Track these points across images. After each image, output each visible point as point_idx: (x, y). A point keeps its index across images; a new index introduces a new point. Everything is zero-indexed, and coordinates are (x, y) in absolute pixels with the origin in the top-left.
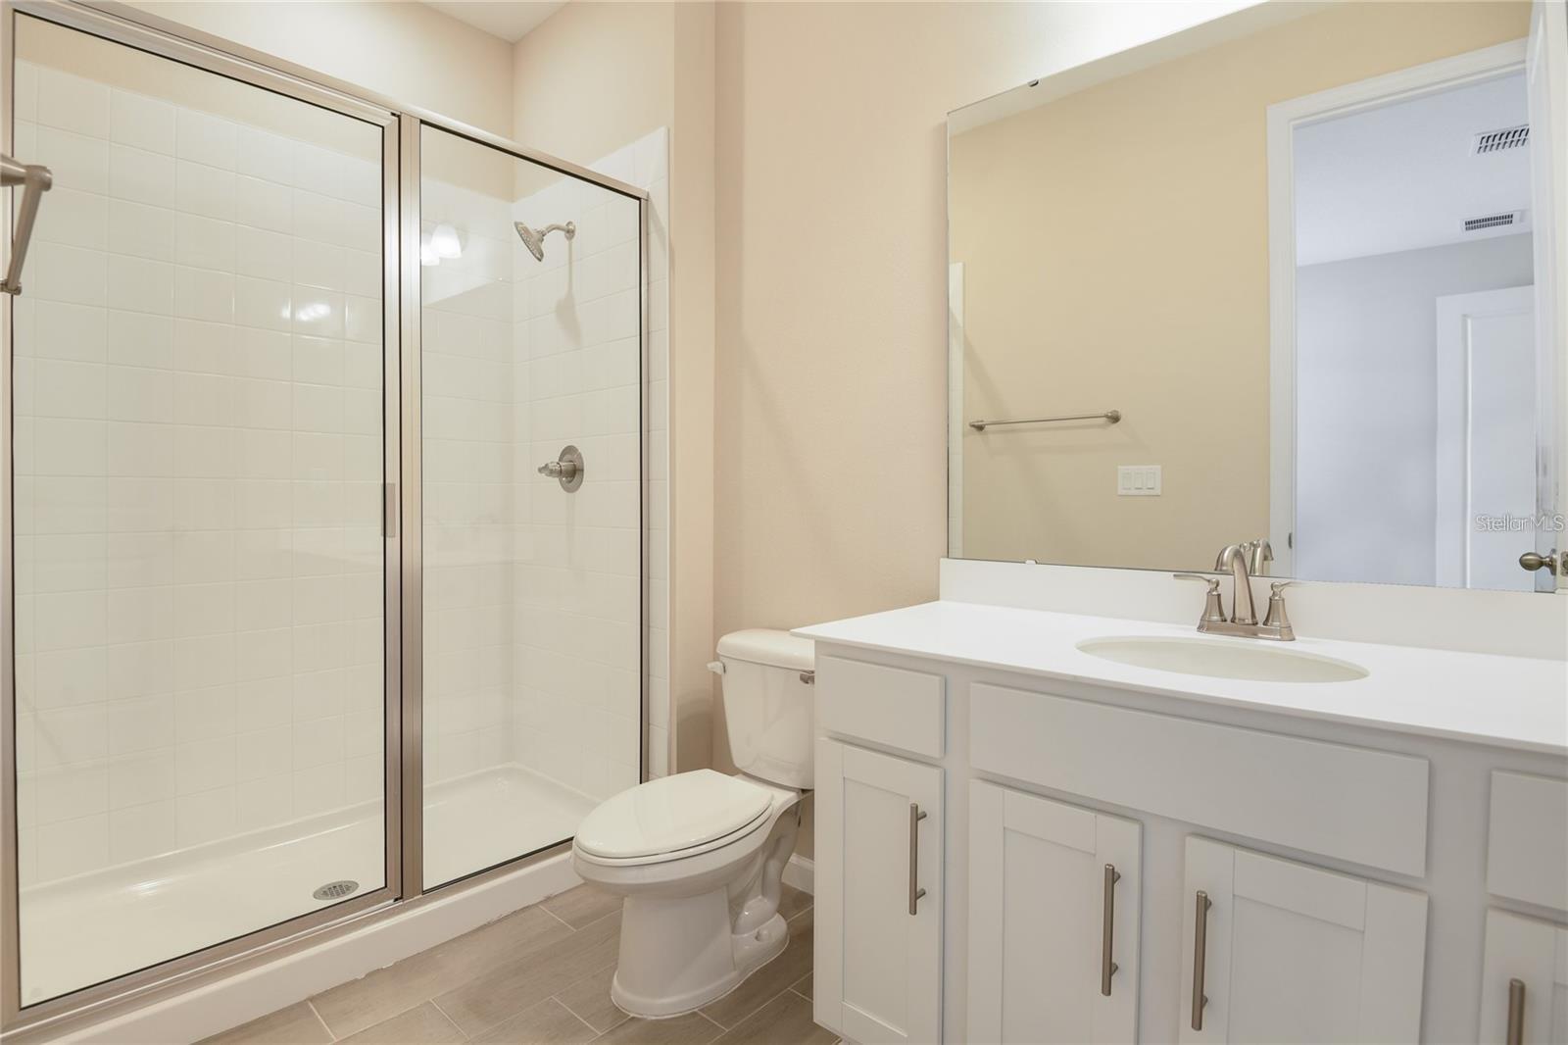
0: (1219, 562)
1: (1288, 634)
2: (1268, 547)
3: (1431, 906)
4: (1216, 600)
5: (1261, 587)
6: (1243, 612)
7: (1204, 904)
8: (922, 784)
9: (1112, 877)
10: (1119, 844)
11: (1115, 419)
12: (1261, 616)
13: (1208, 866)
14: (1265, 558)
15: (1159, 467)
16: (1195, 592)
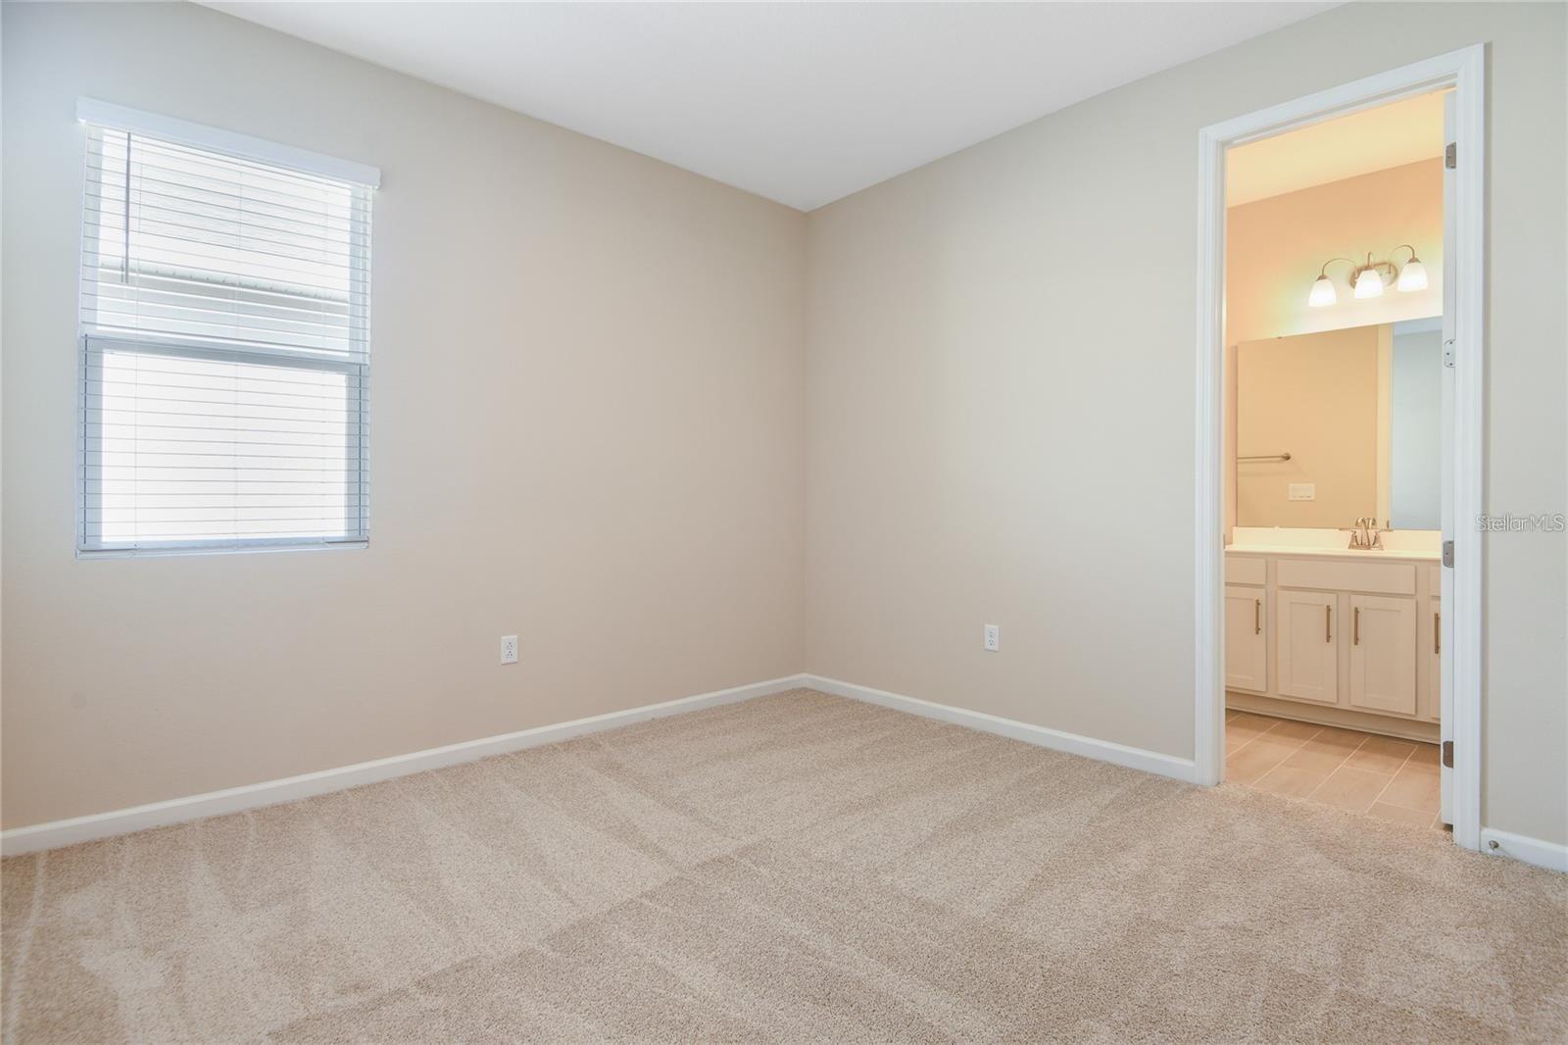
0: (1357, 523)
1: (1381, 548)
2: (1374, 520)
3: (1417, 603)
4: (1355, 538)
5: (1372, 533)
6: (1365, 541)
7: (1357, 611)
8: (1260, 594)
9: (1329, 609)
10: (1331, 600)
11: (1288, 458)
12: (1372, 543)
13: (1357, 601)
14: (1373, 524)
15: (1313, 485)
16: (1347, 536)
